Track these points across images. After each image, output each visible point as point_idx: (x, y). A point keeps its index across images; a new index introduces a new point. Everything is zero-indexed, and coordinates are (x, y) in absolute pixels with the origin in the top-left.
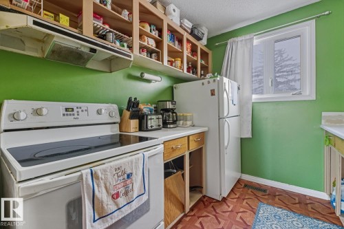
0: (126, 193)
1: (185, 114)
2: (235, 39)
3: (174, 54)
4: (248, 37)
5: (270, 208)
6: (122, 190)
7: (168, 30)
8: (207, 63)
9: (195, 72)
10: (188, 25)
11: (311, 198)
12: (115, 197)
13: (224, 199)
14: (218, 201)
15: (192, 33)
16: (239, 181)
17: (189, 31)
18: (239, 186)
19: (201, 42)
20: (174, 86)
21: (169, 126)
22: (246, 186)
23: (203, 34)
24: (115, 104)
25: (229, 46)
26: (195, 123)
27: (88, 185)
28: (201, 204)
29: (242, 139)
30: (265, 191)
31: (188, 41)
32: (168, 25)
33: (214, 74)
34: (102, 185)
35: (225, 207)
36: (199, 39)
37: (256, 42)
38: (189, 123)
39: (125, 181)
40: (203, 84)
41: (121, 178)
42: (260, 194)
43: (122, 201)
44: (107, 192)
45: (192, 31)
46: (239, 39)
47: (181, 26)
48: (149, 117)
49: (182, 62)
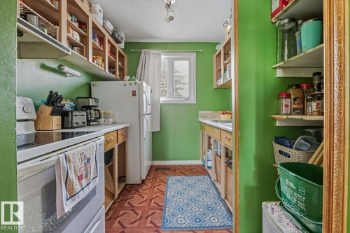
0: (86, 176)
1: (107, 112)
2: (148, 50)
3: (97, 52)
4: (157, 52)
5: (174, 178)
6: (84, 173)
7: (93, 28)
8: (123, 65)
9: (114, 73)
10: (110, 27)
11: (194, 166)
12: (80, 178)
13: (143, 182)
14: (138, 185)
15: (113, 36)
16: (152, 167)
17: (111, 33)
18: (152, 170)
19: (119, 45)
20: (92, 83)
21: (92, 123)
22: (156, 169)
23: (123, 39)
24: (29, 97)
25: (142, 55)
26: (117, 120)
27: (64, 167)
28: (125, 191)
29: (153, 132)
30: (169, 169)
31: (109, 42)
32: (93, 23)
33: (131, 77)
34: (73, 168)
35: (145, 187)
36: (118, 42)
37: (163, 57)
38: (111, 120)
39: (86, 164)
40: (125, 85)
41: (83, 162)
42: (166, 172)
43: (84, 182)
44: (76, 174)
45: (113, 34)
46: (151, 51)
47: (103, 26)
48: (74, 114)
49: (104, 61)
